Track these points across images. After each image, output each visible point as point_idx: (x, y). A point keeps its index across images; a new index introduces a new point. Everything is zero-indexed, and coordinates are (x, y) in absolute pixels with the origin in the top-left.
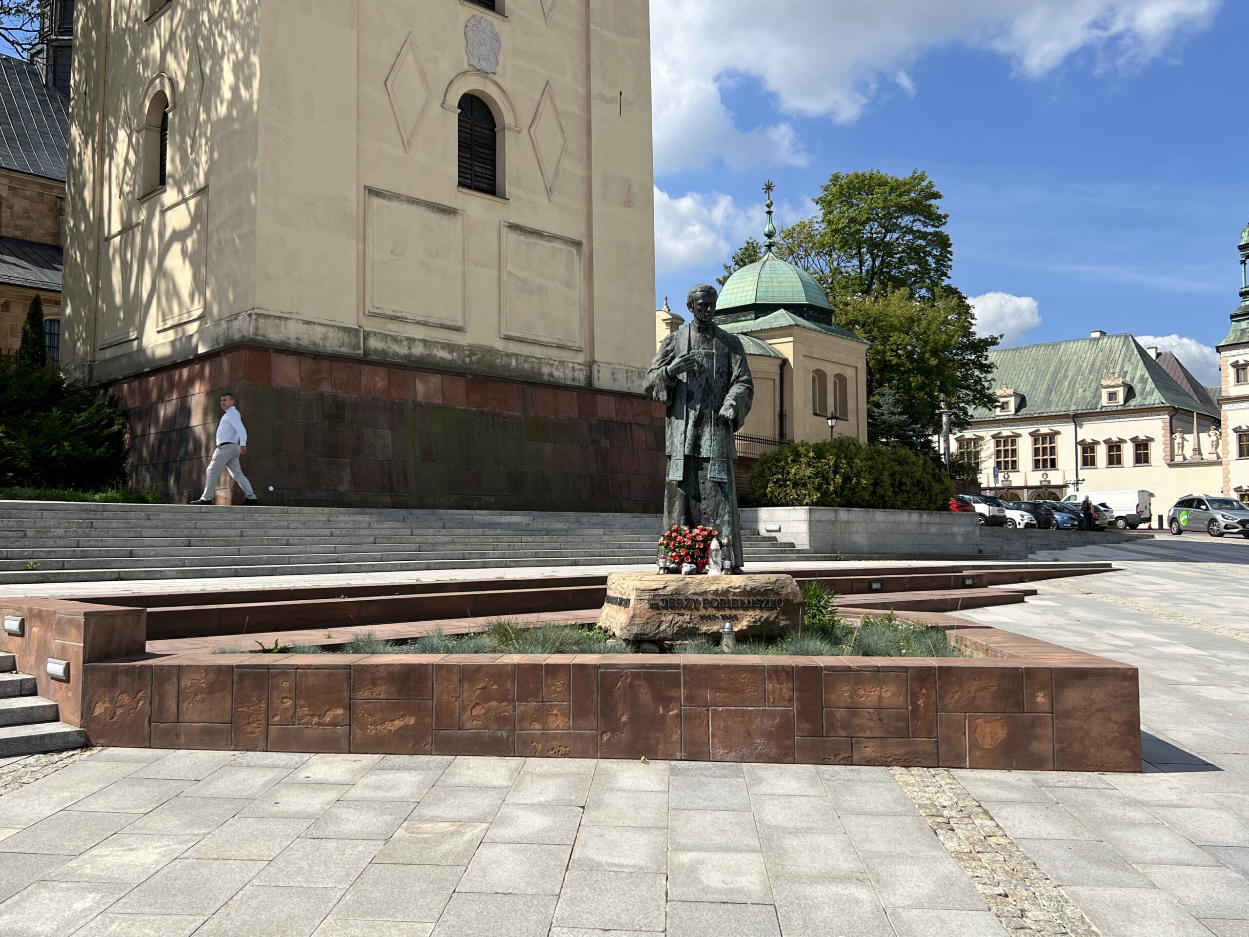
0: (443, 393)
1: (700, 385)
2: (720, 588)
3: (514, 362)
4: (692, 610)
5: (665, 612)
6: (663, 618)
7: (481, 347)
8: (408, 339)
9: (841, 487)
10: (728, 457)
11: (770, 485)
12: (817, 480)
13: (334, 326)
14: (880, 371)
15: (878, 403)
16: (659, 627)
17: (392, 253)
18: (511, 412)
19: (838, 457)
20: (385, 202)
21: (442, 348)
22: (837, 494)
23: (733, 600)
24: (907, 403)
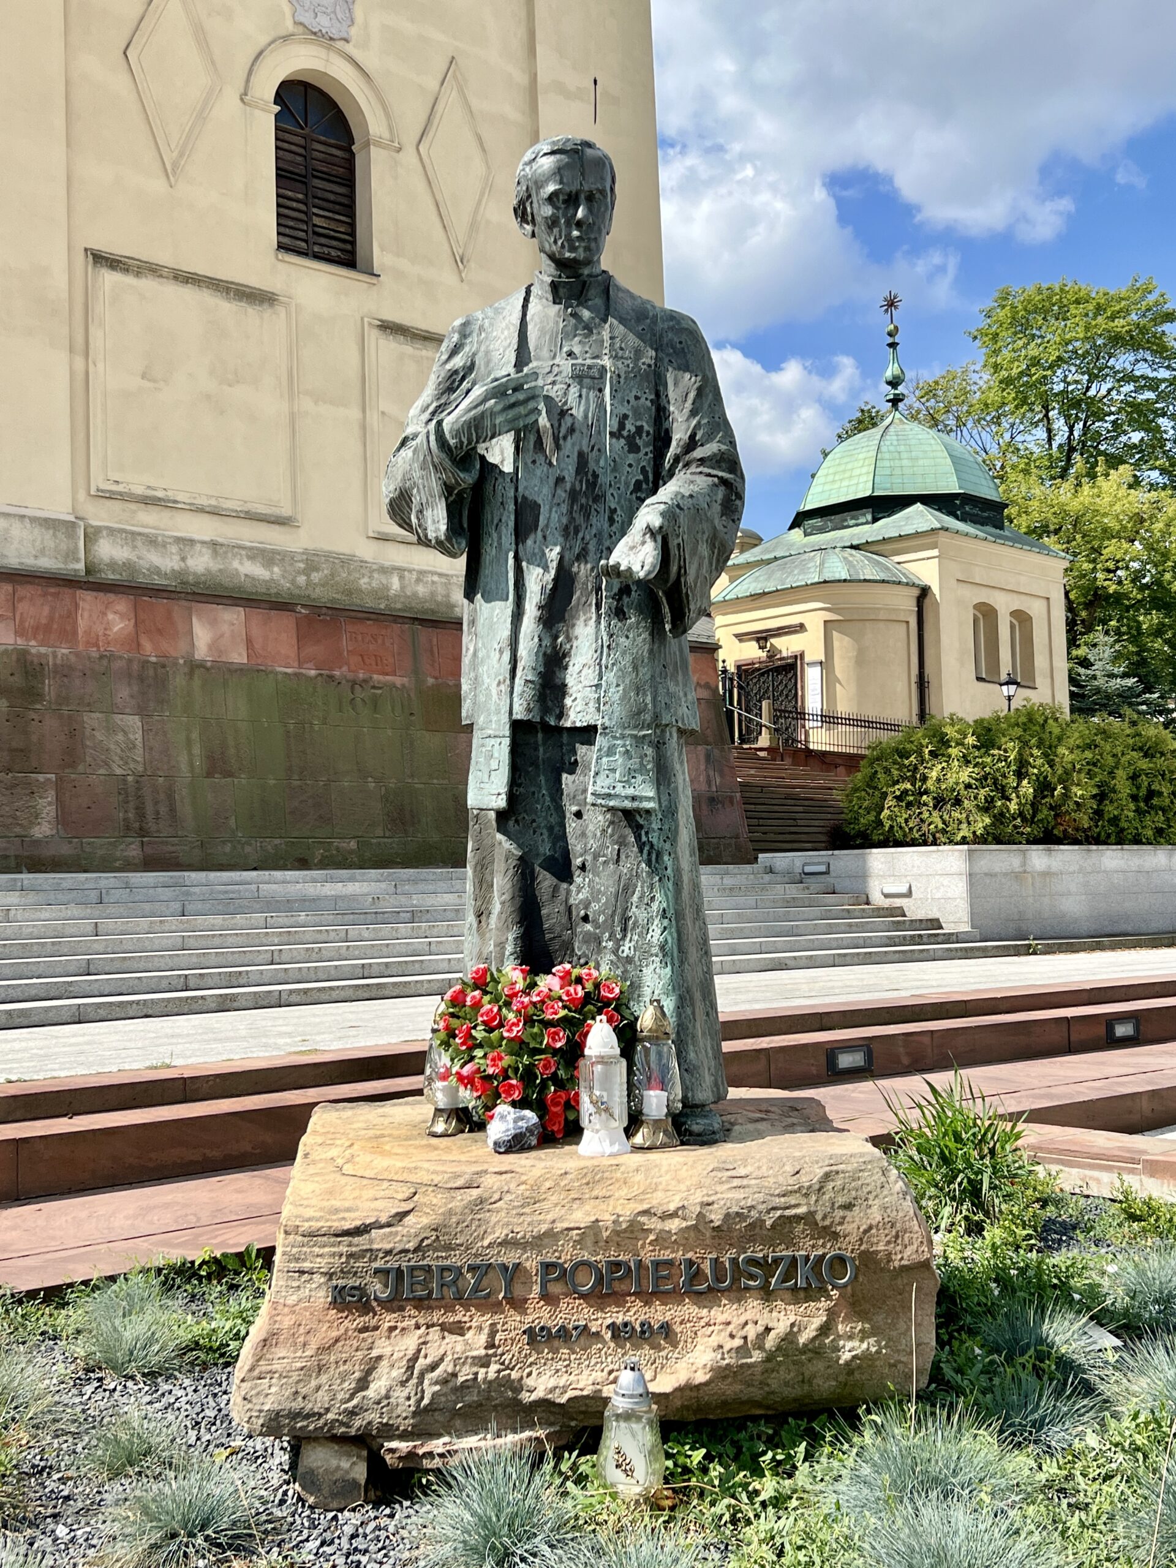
0: (249, 642)
1: (560, 480)
2: (607, 1218)
3: (395, 584)
4: (496, 1308)
5: (388, 1319)
6: (382, 1347)
7: (328, 556)
8: (179, 540)
9: (1033, 805)
10: (656, 723)
11: (890, 802)
12: (983, 793)
13: (22, 517)
14: (1088, 605)
15: (1086, 659)
16: (363, 1384)
17: (144, 376)
18: (388, 678)
19: (1025, 744)
20: (129, 280)
21: (249, 558)
22: (1024, 819)
23: (657, 1264)
24: (1135, 658)
